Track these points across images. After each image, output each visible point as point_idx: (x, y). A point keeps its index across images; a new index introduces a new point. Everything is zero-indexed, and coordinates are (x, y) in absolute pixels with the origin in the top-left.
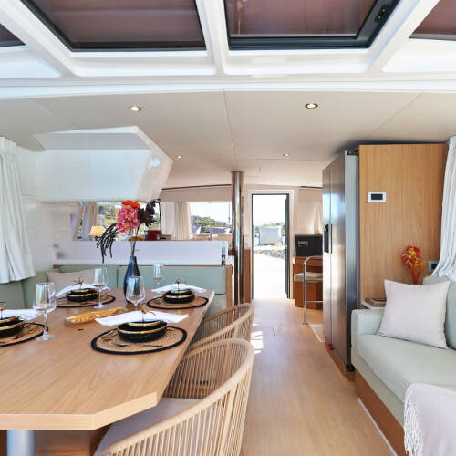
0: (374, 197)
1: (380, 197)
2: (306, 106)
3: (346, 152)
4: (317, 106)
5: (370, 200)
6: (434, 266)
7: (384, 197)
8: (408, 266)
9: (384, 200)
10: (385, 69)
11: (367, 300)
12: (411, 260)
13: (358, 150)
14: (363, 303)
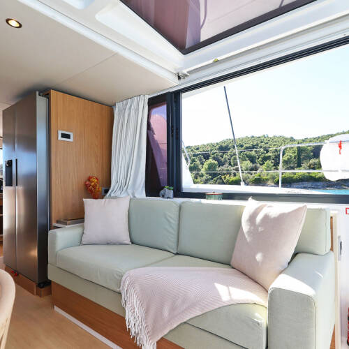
0: (64, 136)
1: (68, 136)
2: (7, 21)
3: (37, 93)
4: (20, 26)
5: (60, 138)
6: (106, 191)
7: (72, 137)
8: (91, 191)
9: (71, 140)
10: (98, 17)
11: (58, 222)
12: (93, 187)
13: (48, 94)
14: (55, 224)
